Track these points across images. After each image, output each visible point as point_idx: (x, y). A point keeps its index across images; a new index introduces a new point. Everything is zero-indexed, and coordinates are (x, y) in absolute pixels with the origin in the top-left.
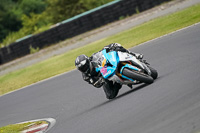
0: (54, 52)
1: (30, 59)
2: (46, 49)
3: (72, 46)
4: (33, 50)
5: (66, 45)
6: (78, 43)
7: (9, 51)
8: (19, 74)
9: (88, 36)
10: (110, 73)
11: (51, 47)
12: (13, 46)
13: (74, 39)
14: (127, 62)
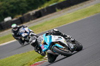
0: (68, 12)
1: (56, 14)
2: (64, 10)
3: (77, 8)
4: (57, 10)
5: (74, 8)
6: (80, 7)
7: (46, 10)
8: (50, 22)
9: (85, 4)
10: (45, 49)
11: (67, 9)
12: (48, 8)
13: (78, 5)
14: (56, 42)
